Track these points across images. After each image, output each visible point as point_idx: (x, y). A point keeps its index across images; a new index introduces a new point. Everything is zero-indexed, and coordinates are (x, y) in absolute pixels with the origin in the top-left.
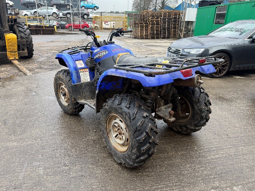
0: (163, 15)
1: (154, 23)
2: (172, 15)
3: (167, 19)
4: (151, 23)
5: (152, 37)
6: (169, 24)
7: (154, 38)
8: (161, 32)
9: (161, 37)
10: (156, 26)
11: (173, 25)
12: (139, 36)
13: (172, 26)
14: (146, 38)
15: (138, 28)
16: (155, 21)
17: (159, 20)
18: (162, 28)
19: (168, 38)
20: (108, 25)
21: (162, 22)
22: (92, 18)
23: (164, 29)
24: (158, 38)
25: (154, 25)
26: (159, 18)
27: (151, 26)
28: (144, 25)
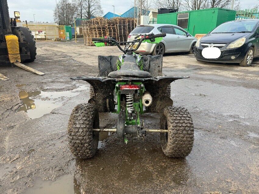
0: (118, 22)
2: (126, 23)
3: (122, 26)
4: (108, 30)
6: (124, 31)
8: (118, 39)
10: (114, 33)
17: (115, 27)
18: (119, 35)
21: (118, 29)
25: (111, 31)
26: (115, 26)
27: (108, 33)
28: (102, 32)
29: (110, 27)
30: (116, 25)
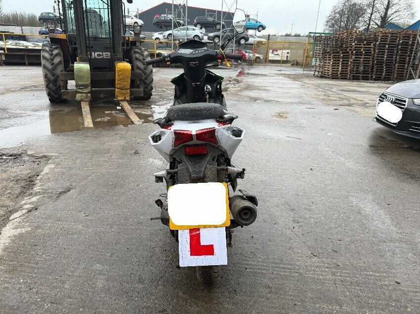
0: (379, 38)
1: (362, 52)
2: (398, 39)
3: (387, 46)
4: (354, 52)
5: (354, 76)
6: (390, 56)
7: (359, 79)
8: (372, 69)
9: (372, 77)
10: (365, 58)
11: (398, 57)
12: (330, 73)
13: (396, 58)
14: (341, 78)
15: (330, 60)
16: (362, 50)
17: (371, 47)
18: (376, 62)
19: (386, 80)
20: (278, 55)
21: (377, 51)
22: (252, 44)
23: (380, 63)
24: (365, 79)
25: (361, 55)
26: (372, 44)
27: (354, 57)
28: (342, 55)
29: (361, 47)
30: (374, 43)
